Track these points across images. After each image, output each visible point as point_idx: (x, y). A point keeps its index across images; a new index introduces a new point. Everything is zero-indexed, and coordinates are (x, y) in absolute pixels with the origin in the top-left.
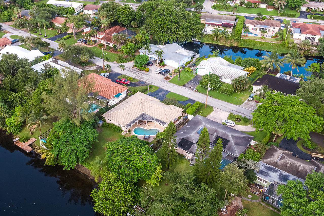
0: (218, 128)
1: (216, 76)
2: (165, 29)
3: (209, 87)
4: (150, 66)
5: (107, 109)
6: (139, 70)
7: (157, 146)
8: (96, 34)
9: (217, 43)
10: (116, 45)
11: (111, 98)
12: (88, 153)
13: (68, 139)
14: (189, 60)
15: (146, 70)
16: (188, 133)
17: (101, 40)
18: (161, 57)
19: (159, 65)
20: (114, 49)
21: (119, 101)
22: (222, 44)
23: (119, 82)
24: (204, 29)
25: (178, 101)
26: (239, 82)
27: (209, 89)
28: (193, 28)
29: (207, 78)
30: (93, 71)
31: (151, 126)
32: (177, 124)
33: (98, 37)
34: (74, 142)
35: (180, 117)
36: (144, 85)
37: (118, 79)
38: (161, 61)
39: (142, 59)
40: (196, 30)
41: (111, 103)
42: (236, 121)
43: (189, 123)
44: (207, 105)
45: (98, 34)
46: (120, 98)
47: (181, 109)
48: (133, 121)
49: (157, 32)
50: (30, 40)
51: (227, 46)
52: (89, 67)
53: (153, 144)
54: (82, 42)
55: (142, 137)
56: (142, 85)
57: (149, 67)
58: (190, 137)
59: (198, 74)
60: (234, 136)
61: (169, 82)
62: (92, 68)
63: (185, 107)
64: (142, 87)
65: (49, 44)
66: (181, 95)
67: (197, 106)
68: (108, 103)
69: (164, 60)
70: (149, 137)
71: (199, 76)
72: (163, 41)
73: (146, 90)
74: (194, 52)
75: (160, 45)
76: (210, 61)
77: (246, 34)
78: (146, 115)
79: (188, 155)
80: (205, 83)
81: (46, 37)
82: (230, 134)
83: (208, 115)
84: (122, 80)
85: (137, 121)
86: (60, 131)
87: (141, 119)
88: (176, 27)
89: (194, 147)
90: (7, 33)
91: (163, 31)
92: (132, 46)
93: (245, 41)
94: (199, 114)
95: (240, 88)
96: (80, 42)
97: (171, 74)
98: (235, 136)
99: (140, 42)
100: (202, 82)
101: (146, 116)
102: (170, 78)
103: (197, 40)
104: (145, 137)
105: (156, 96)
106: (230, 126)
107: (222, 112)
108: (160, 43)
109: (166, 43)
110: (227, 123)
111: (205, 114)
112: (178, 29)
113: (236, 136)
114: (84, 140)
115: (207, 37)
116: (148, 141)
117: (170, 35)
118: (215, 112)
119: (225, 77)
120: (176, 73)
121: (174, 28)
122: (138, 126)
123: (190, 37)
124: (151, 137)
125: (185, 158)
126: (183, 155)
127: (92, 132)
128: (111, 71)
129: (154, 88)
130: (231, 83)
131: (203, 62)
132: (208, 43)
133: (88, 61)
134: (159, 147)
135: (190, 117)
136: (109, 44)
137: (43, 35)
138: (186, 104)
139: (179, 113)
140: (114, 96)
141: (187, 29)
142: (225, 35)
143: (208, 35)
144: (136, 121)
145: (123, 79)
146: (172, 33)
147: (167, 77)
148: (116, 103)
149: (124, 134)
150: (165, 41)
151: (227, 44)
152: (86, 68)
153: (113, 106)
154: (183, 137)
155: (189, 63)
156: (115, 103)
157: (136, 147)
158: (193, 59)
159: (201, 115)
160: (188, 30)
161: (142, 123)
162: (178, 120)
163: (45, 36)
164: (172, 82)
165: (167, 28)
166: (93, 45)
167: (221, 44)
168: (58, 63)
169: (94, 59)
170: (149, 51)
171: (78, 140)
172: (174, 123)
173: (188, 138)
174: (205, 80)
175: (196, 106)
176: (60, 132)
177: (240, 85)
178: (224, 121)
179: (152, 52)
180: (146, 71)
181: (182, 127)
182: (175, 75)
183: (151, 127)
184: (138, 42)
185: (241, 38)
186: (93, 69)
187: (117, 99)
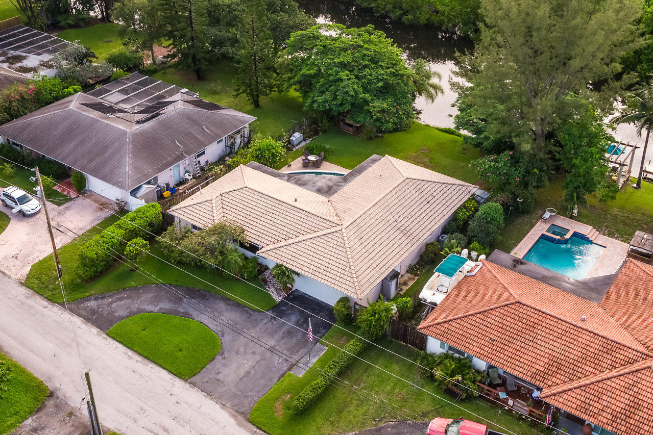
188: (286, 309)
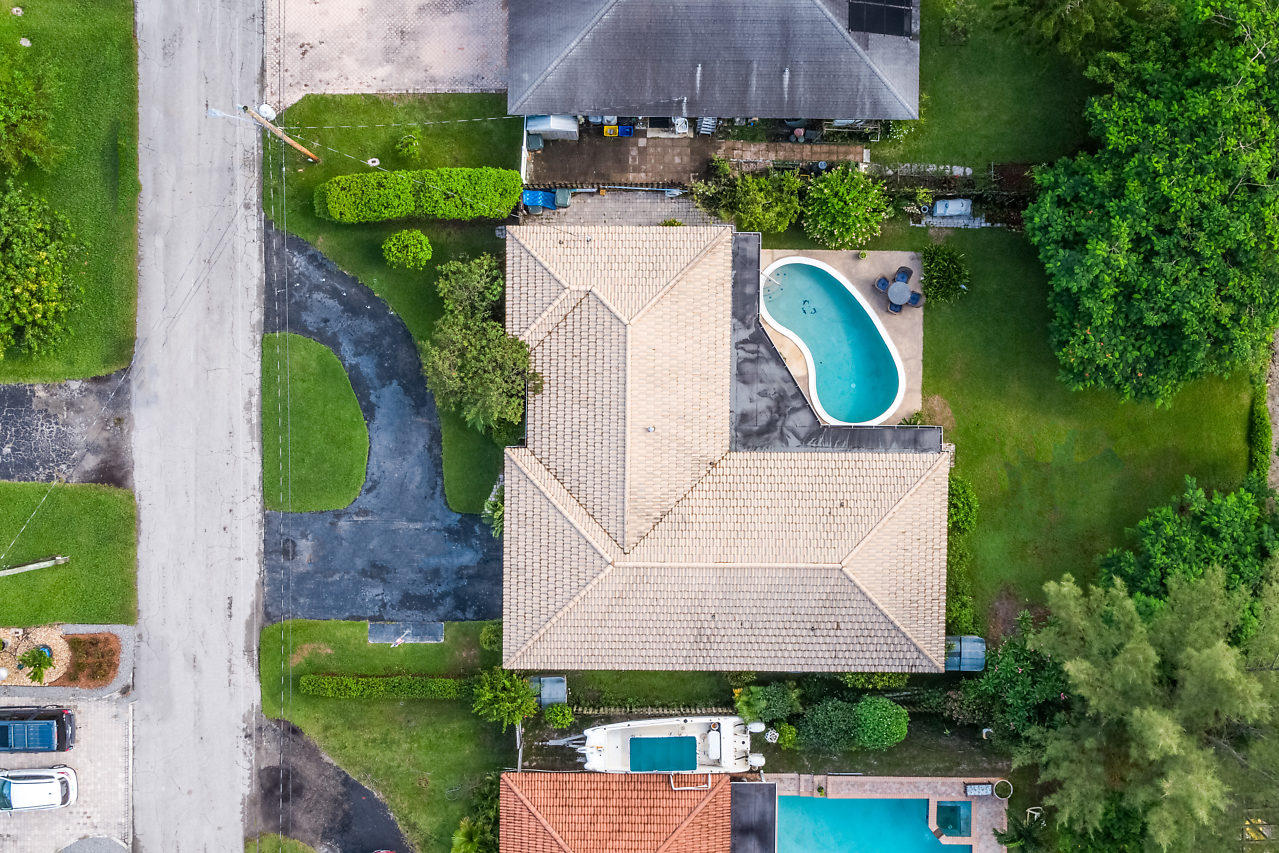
78: (745, 418)
154: (841, 27)
188: (478, 532)
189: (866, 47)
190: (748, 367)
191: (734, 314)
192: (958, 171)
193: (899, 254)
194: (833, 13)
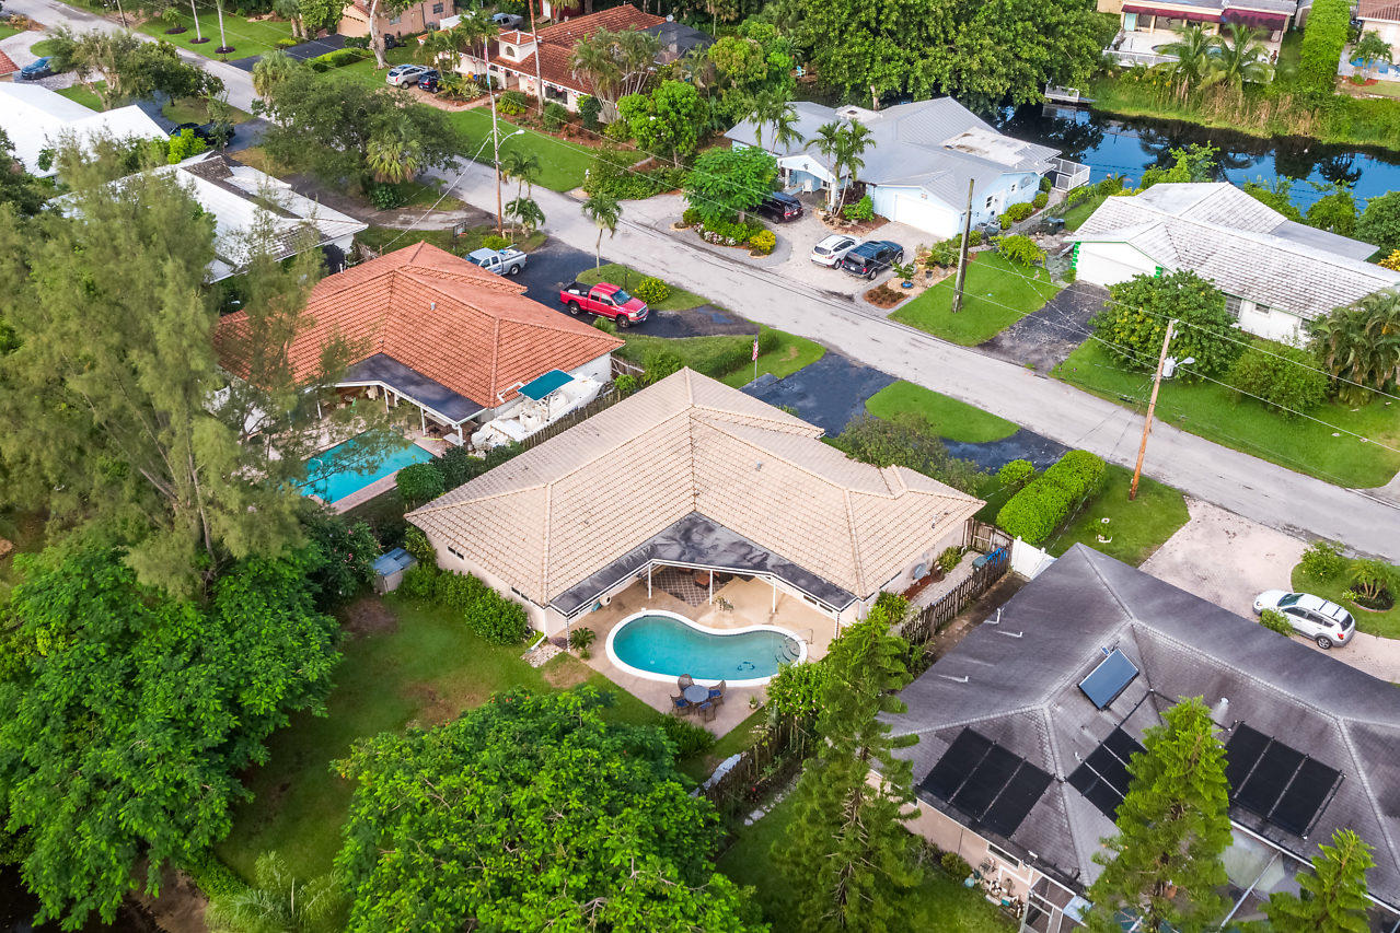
0: (1241, 661)
1: (1205, 287)
2: (887, 18)
3: (1169, 354)
4: (782, 219)
5: (456, 470)
6: (712, 242)
7: (769, 771)
8: (491, 40)
9: (1189, 119)
10: (595, 100)
11: (496, 404)
12: (214, 816)
13: (89, 691)
14: (1027, 195)
15: (759, 240)
16: (1012, 690)
17: (516, 73)
18: (852, 167)
19: (842, 216)
20: (587, 124)
21: (547, 424)
22: (1223, 125)
23: (578, 306)
24: (1114, 42)
25: (947, 441)
26: (1367, 331)
27: (1167, 366)
28: (1054, 19)
29: (1148, 300)
30: (434, 238)
31: (742, 607)
32: (932, 608)
33: (503, 54)
34: (130, 711)
35: (953, 557)
36: (731, 333)
37: (574, 286)
38: (855, 193)
39: (735, 172)
40: (1068, 37)
41: (493, 432)
42: (1361, 602)
43: (1019, 604)
44: (1141, 476)
45: (505, 38)
46: (560, 405)
47: (962, 495)
48: (617, 571)
49: (842, 32)
50: (104, 50)
51: (1252, 133)
52: (415, 213)
53: (737, 758)
54: (416, 83)
55: (664, 687)
56: (721, 328)
57: (780, 230)
58: (1025, 727)
59: (1078, 277)
60: (1375, 738)
61: (894, 317)
62: (436, 221)
63: (988, 484)
64: (720, 343)
65: (217, 80)
66: (968, 401)
67: (1076, 484)
68: (475, 436)
69: (870, 191)
70: (717, 697)
71: (1088, 288)
72: (873, 89)
73: (743, 360)
74: (1054, 152)
75: (854, 108)
76: (1157, 199)
77: (1364, 73)
78: (710, 530)
79: (1004, 869)
80: (1133, 331)
81: (221, 56)
82: (1341, 721)
83: (1149, 547)
84: (592, 293)
85: (648, 568)
86: (46, 625)
87: (670, 558)
88: (953, 9)
89: (1056, 810)
90: (27, 28)
91: (876, 33)
92: (684, 101)
93: (1358, 110)
94: (1089, 538)
95: (1372, 374)
96: (400, 82)
97: (907, 274)
98: (1383, 733)
99: (734, 84)
100: (1111, 326)
101: (713, 536)
102: (901, 296)
103: (1075, 99)
104: (688, 696)
105: (800, 404)
106: (1318, 638)
107: (1247, 534)
108: (859, 96)
109: (890, 99)
110: (1293, 620)
111: (1128, 544)
112: (967, 25)
113: (1389, 739)
114: (201, 702)
115: (1130, 81)
116: (709, 727)
117: (916, 53)
118: (1201, 530)
119: (1263, 302)
120: (945, 267)
121: (940, 12)
122: (654, 604)
123: (1035, 72)
124: (736, 691)
125: (977, 886)
126: (961, 859)
127: (290, 641)
128: (542, 239)
129: (792, 351)
130: (1305, 339)
131: (1112, 206)
132: (1134, 113)
133: (410, 179)
134: (781, 782)
135: (1028, 560)
136: (562, 96)
137: (214, 45)
138: (996, 465)
139: (951, 528)
140: (522, 385)
141: (1019, 25)
142: (1240, 69)
143: (1139, 71)
144: (641, 569)
145: (602, 288)
146: (930, 41)
147: (883, 289)
148: (525, 436)
149: (540, 655)
150: (883, 87)
151: (1254, 121)
152: (401, 218)
153: (500, 456)
154: (974, 720)
155: (1026, 214)
156: (520, 437)
157: (575, 804)
158: (1048, 192)
159: (1103, 550)
160: (1025, 28)
161: (684, 587)
162: (936, 575)
163: (220, 50)
164: (910, 318)
165: (904, 14)
166: (470, 101)
167: (1213, 125)
168: (229, 180)
169: (455, 166)
170: (784, 130)
171: (157, 703)
172: (912, 593)
173: (1006, 728)
174: (1133, 313)
175: (1067, 480)
176: (41, 632)
177: (1374, 354)
178: (1269, 601)
179: (801, 139)
180: (758, 251)
181: (967, 627)
182: (932, 282)
183: (745, 614)
184: (727, 85)
185: (1337, 94)
186: (441, 227)
187: (540, 406)
189: (940, 735)
190: (744, 550)
191: (792, 565)
192: (757, 815)
193: (728, 729)
194: (992, 720)
